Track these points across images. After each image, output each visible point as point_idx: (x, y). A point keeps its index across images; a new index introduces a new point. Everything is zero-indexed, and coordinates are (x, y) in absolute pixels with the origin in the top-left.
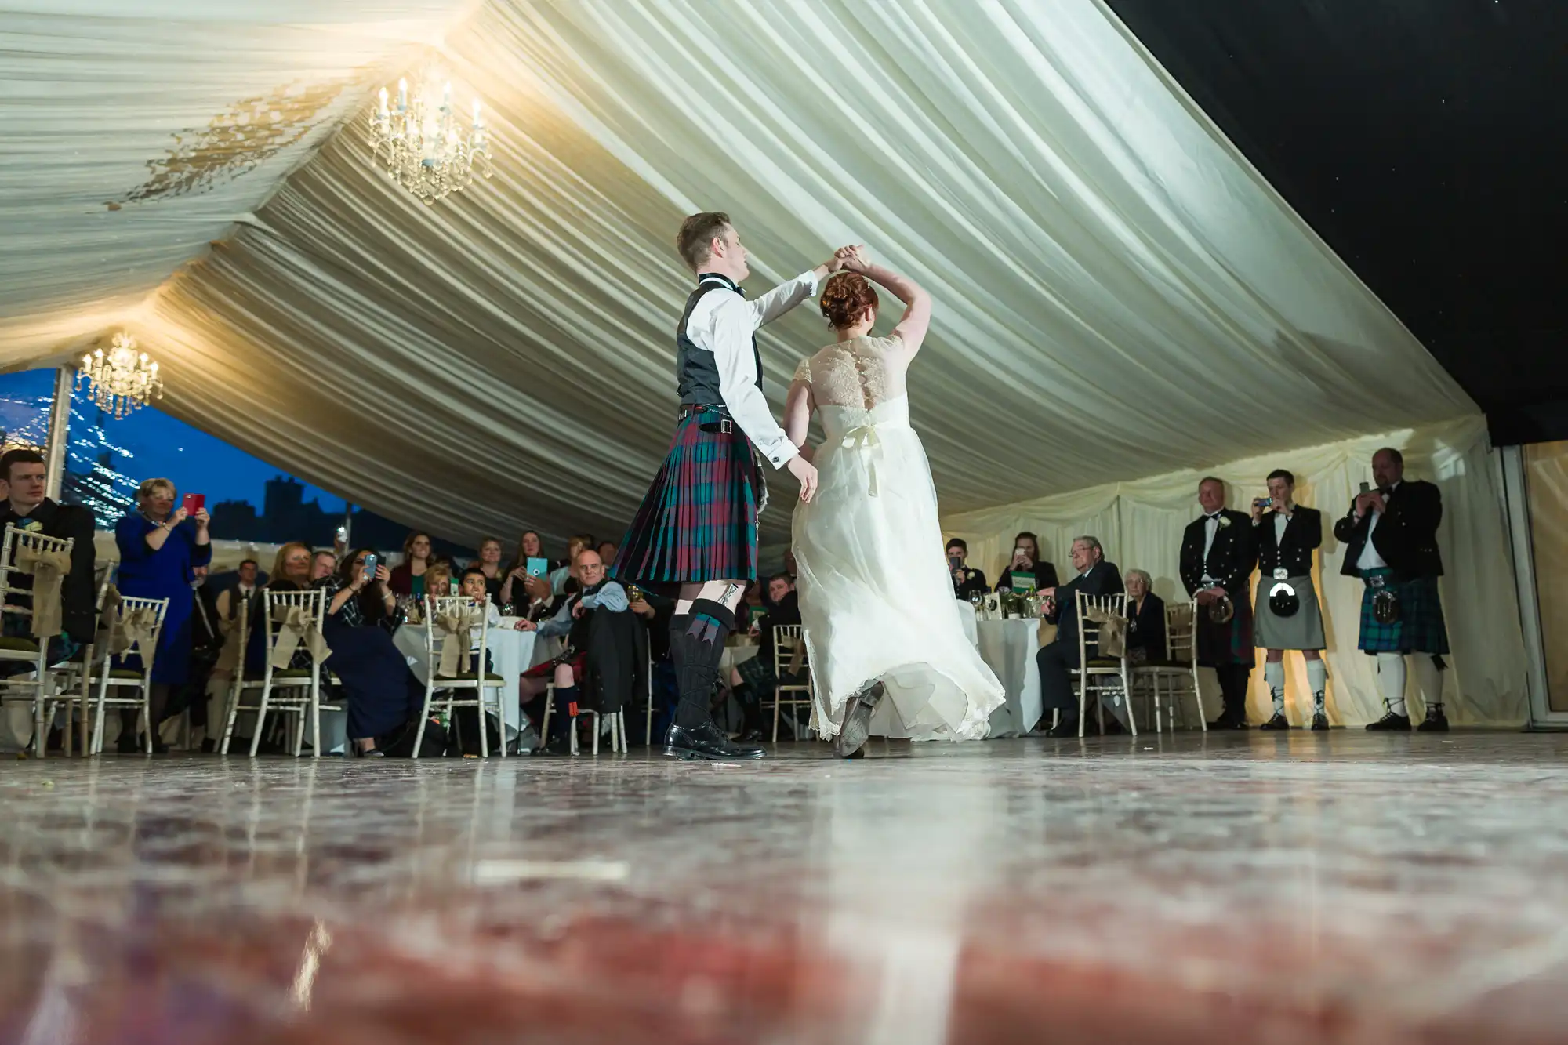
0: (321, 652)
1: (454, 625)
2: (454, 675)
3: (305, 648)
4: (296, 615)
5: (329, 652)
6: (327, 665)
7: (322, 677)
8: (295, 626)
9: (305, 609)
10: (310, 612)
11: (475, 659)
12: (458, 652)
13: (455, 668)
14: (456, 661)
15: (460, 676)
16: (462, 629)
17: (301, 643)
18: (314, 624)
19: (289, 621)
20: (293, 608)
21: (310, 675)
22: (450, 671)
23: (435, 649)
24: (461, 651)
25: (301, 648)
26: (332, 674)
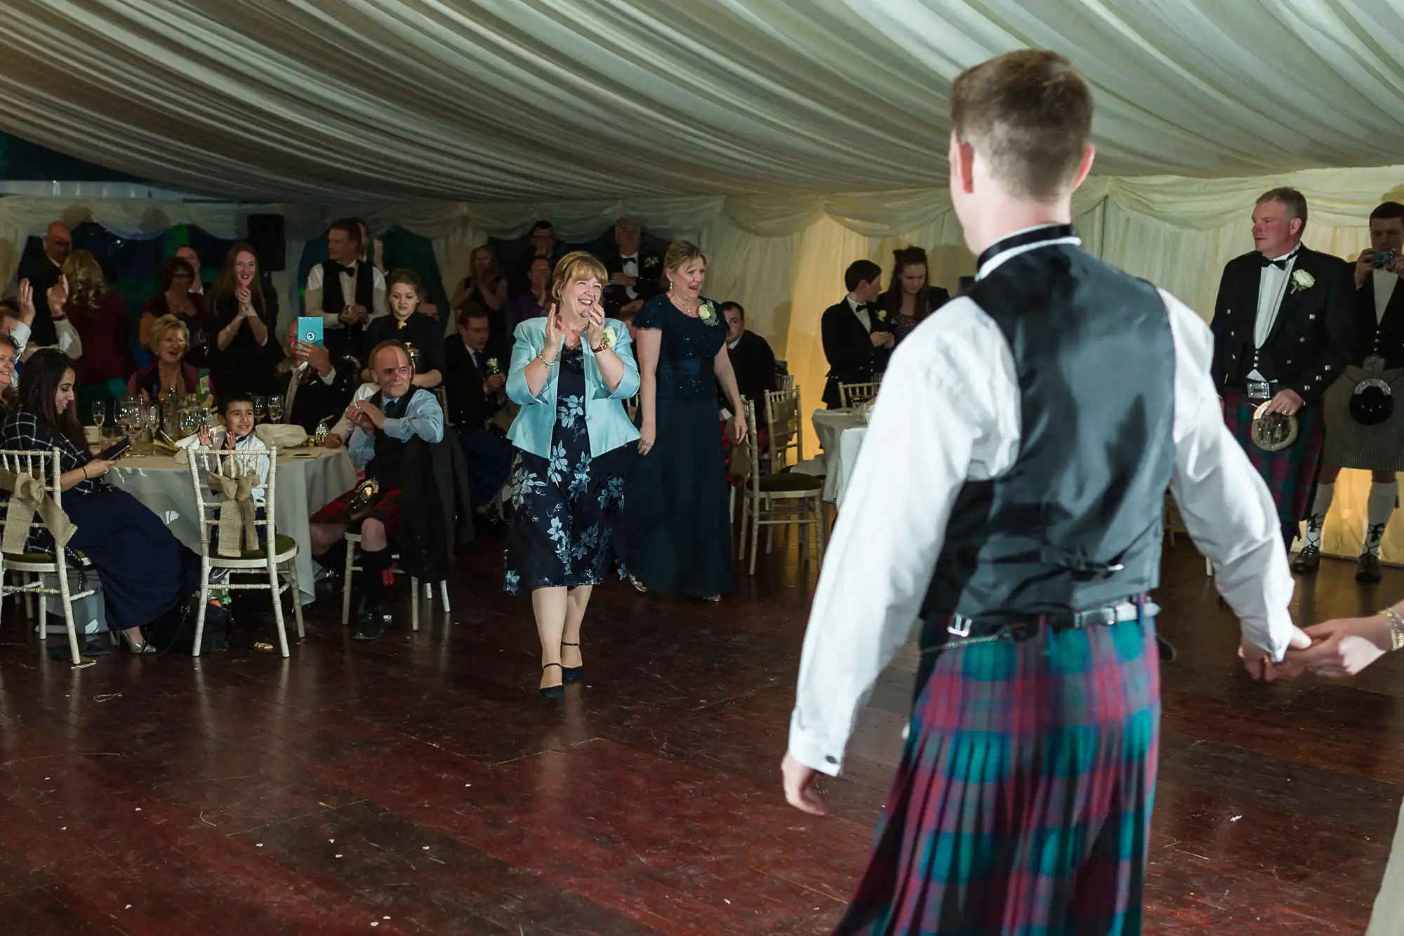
0: (63, 529)
1: (231, 488)
2: (239, 555)
3: (42, 525)
4: (27, 485)
5: (73, 529)
6: (72, 545)
7: (69, 560)
8: (27, 499)
9: (36, 476)
10: (43, 479)
11: (262, 531)
12: (239, 523)
13: (237, 543)
14: (238, 536)
15: (247, 555)
16: (243, 497)
17: (37, 518)
18: (51, 494)
19: (18, 493)
20: (21, 478)
21: (54, 560)
22: (234, 549)
23: (207, 517)
24: (243, 519)
25: (37, 525)
26: (80, 553)
